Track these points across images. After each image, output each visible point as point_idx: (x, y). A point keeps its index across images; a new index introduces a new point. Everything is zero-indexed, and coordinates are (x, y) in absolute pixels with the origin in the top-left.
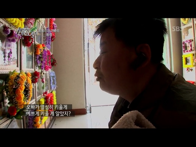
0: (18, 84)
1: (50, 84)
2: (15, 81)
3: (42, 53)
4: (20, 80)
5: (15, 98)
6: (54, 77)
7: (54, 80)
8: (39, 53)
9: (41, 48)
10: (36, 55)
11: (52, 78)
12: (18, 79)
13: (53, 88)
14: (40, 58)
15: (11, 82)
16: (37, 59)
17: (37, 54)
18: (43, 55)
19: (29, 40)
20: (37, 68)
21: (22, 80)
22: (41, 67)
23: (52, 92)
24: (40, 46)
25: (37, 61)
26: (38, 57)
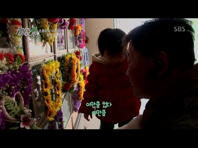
0: (72, 64)
1: (84, 60)
2: (69, 62)
3: (80, 33)
4: (73, 62)
5: (71, 76)
6: (87, 53)
7: (87, 56)
8: (79, 34)
9: (80, 29)
10: (76, 36)
11: (85, 54)
12: (71, 61)
13: (86, 64)
14: (79, 38)
15: (67, 63)
16: (76, 39)
17: (76, 34)
18: (81, 35)
19: (73, 25)
20: (77, 47)
21: (75, 61)
22: (79, 46)
23: (85, 68)
24: (79, 27)
25: (76, 41)
26: (77, 38)
